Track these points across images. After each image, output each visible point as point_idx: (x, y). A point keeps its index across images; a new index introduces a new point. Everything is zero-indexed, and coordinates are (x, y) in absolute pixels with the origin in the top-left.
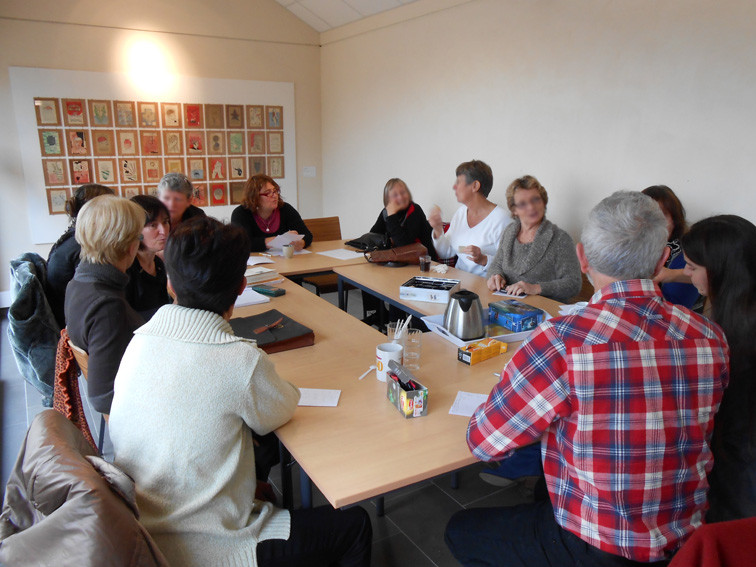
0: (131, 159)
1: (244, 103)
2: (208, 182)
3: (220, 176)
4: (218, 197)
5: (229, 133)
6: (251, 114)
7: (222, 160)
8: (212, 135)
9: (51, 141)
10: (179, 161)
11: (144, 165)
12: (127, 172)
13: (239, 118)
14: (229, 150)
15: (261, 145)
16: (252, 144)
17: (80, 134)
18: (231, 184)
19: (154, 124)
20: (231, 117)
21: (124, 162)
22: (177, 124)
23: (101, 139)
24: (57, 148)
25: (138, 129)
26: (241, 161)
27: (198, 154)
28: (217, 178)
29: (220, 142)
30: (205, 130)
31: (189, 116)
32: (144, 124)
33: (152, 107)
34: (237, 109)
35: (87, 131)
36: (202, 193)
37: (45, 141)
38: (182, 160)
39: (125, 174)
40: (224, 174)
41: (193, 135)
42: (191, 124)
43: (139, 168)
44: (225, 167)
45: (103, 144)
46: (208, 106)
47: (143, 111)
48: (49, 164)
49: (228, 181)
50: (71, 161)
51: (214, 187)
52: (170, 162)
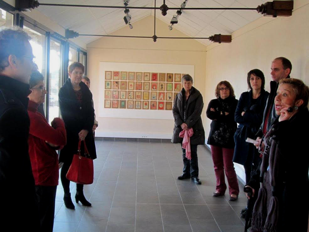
0: (132, 91)
1: (174, 73)
2: (158, 101)
3: (162, 99)
4: (161, 107)
5: (167, 83)
6: (176, 77)
7: (164, 93)
8: (161, 84)
9: (108, 84)
10: (148, 93)
11: (136, 93)
12: (130, 95)
13: (172, 78)
14: (167, 89)
15: (179, 88)
16: (175, 87)
17: (117, 82)
18: (166, 102)
19: (141, 79)
20: (168, 78)
21: (129, 92)
22: (148, 80)
23: (123, 84)
24: (109, 87)
25: (135, 81)
26: (171, 94)
27: (155, 90)
28: (161, 100)
29: (163, 87)
30: (158, 82)
31: (153, 77)
32: (137, 79)
33: (140, 74)
34: (171, 75)
35: (119, 82)
36: (155, 105)
37: (107, 84)
38: (149, 92)
39: (129, 96)
40: (164, 98)
41: (154, 84)
42: (153, 80)
43: (134, 95)
44: (164, 95)
45: (124, 86)
46: (160, 74)
47: (137, 75)
48: (106, 91)
49: (165, 101)
50: (113, 91)
51: (160, 103)
52: (144, 93)
